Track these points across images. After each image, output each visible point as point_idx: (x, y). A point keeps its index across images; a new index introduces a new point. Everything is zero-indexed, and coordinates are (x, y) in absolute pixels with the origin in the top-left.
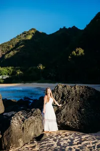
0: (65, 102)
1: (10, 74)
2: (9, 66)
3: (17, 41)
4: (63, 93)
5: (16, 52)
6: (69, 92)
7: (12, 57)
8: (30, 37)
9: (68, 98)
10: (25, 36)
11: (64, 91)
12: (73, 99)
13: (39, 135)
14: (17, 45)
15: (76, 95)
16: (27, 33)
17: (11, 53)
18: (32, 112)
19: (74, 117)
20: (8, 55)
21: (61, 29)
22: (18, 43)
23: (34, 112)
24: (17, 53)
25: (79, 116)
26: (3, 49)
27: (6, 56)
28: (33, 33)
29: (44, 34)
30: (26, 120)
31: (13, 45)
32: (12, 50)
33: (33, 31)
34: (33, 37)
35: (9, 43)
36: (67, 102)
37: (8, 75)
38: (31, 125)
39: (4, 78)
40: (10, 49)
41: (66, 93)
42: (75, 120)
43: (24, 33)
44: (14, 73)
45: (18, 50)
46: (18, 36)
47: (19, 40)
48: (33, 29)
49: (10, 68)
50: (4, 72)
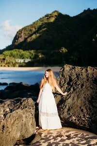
0: (72, 89)
1: (32, 57)
2: (31, 50)
3: (40, 24)
4: (70, 77)
5: (38, 35)
6: (78, 76)
7: (35, 41)
8: (52, 20)
9: (76, 83)
10: (48, 19)
11: (71, 74)
12: (82, 85)
13: (29, 136)
14: (40, 28)
15: (88, 80)
16: (50, 16)
17: (34, 36)
18: (21, 104)
19: (82, 110)
20: (30, 38)
21: (85, 11)
22: (41, 26)
23: (23, 104)
24: (40, 36)
25: (90, 109)
26: (26, 32)
27: (29, 40)
28: (56, 16)
29: (67, 16)
30: (8, 115)
31: (35, 28)
32: (35, 33)
33: (56, 14)
34: (56, 19)
35: (31, 26)
36: (74, 90)
37: (31, 58)
38: (16, 122)
39: (26, 61)
40: (33, 32)
41: (74, 77)
42: (84, 116)
43: (47, 16)
44: (36, 56)
45: (40, 33)
46: (41, 19)
47: (41, 23)
48: (56, 11)
49: (32, 51)
50: (27, 56)
